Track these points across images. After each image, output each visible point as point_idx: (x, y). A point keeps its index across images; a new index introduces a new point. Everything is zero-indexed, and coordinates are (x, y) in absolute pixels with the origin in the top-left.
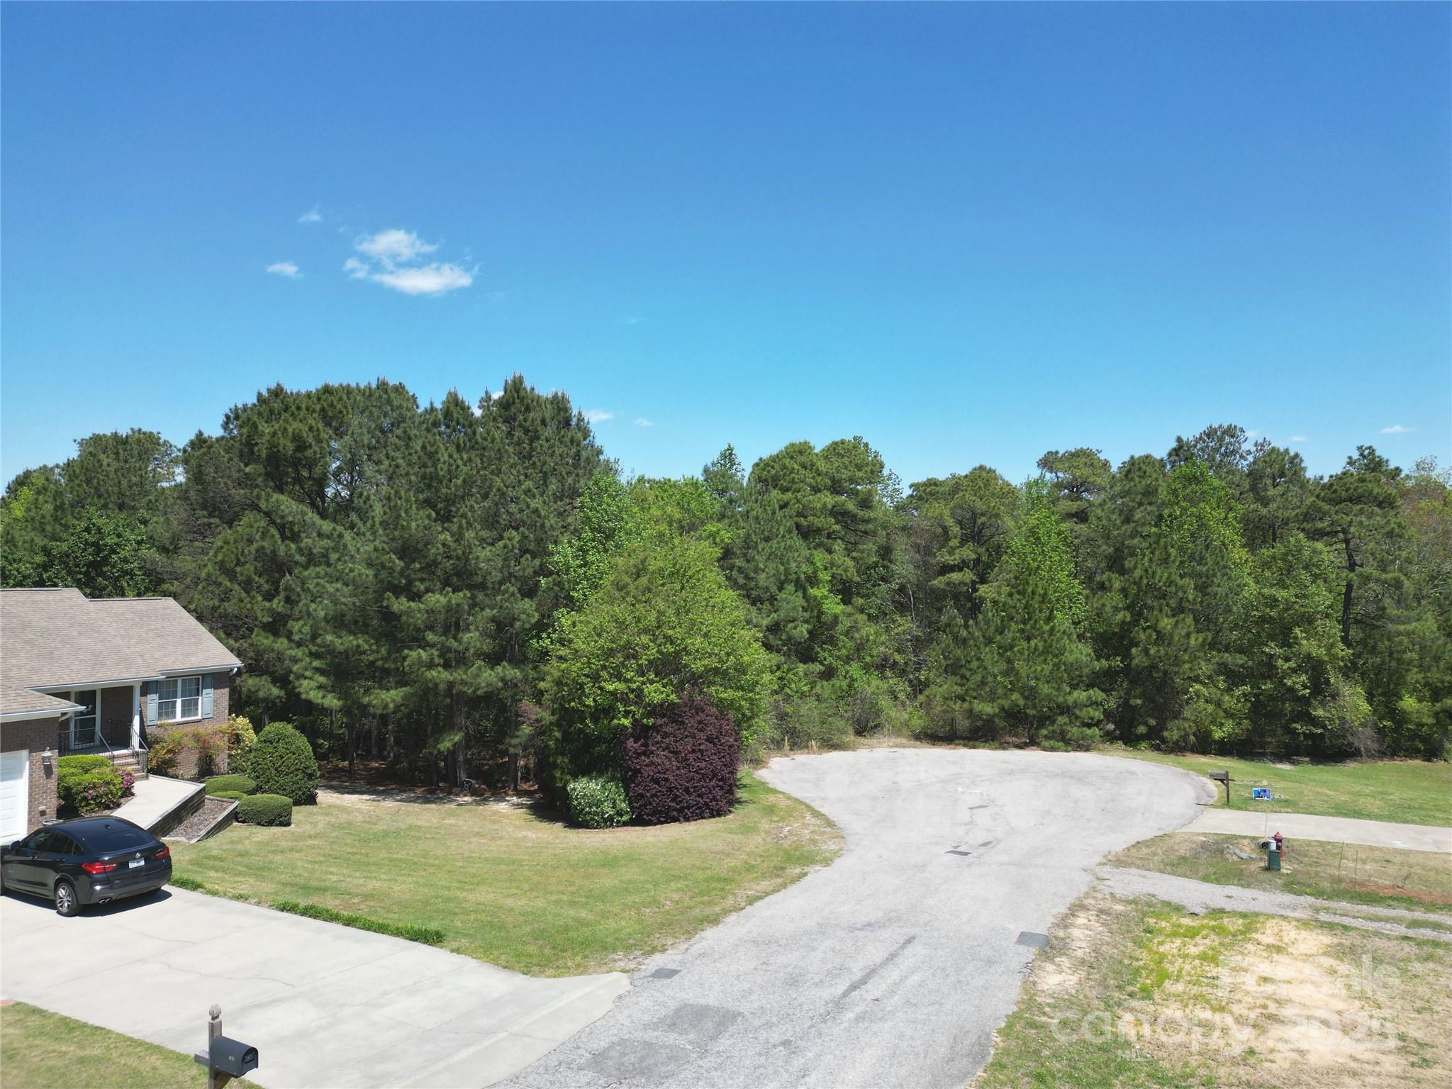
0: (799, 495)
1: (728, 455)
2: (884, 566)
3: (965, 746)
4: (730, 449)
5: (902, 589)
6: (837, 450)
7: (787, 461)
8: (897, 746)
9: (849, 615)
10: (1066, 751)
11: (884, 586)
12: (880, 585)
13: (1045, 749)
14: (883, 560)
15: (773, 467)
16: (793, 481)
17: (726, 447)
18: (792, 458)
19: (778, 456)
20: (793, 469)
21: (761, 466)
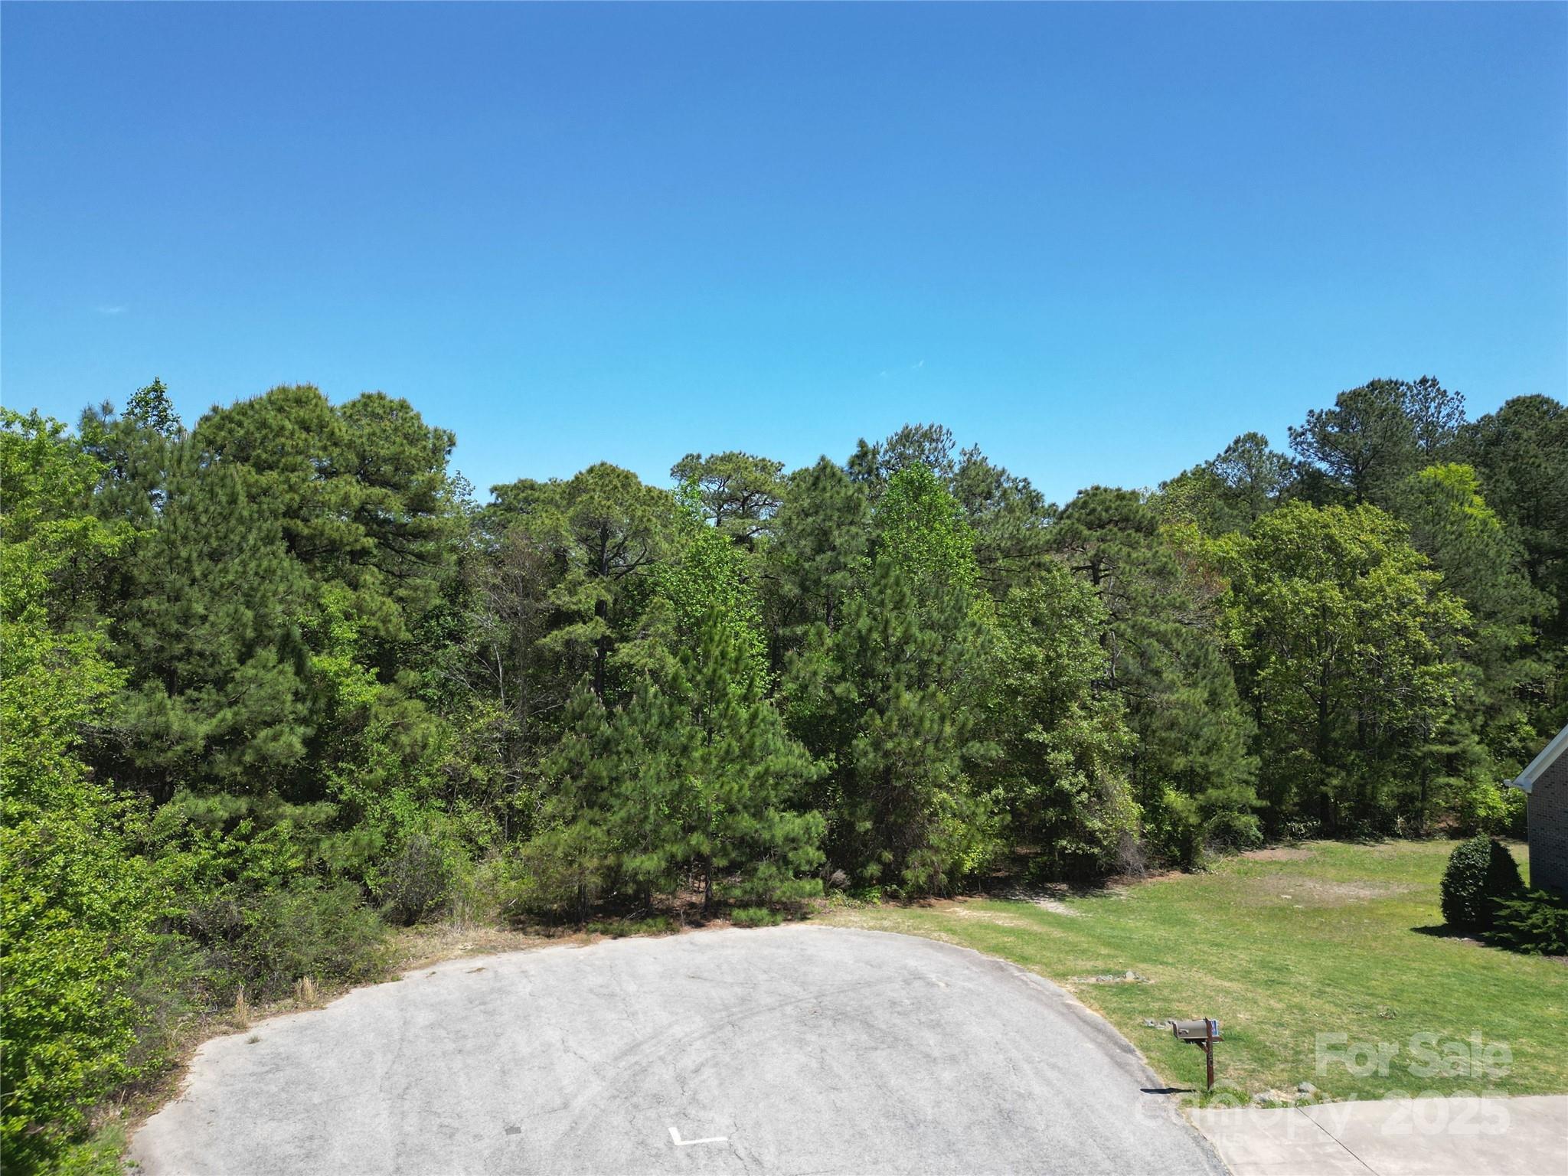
0: (294, 478)
1: (153, 400)
2: (454, 615)
3: (604, 932)
4: (158, 390)
5: (484, 652)
6: (369, 407)
7: (271, 416)
8: (480, 950)
9: (391, 703)
10: (775, 924)
11: (453, 648)
12: (446, 646)
14: (453, 602)
15: (240, 424)
16: (283, 453)
17: (150, 384)
18: (280, 410)
19: (251, 405)
20: (282, 428)
21: (219, 421)
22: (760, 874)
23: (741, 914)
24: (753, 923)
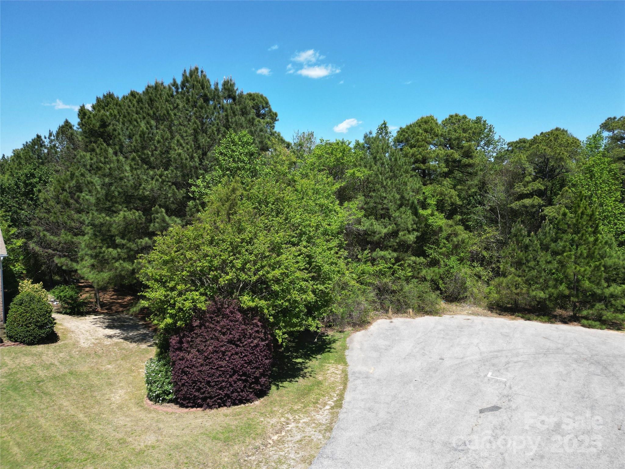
0: (420, 150)
1: (383, 128)
2: (480, 195)
3: (522, 317)
4: (385, 124)
5: (492, 210)
7: (416, 129)
8: (473, 314)
9: (451, 226)
10: (601, 329)
13: (584, 326)
15: (407, 132)
16: (418, 141)
17: (382, 122)
18: (420, 126)
19: (411, 126)
20: (419, 133)
21: (402, 132)
22: (596, 307)
23: (584, 322)
24: (590, 327)
